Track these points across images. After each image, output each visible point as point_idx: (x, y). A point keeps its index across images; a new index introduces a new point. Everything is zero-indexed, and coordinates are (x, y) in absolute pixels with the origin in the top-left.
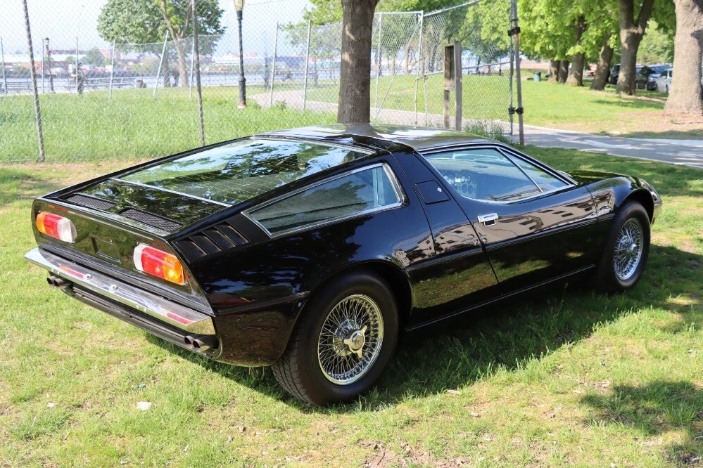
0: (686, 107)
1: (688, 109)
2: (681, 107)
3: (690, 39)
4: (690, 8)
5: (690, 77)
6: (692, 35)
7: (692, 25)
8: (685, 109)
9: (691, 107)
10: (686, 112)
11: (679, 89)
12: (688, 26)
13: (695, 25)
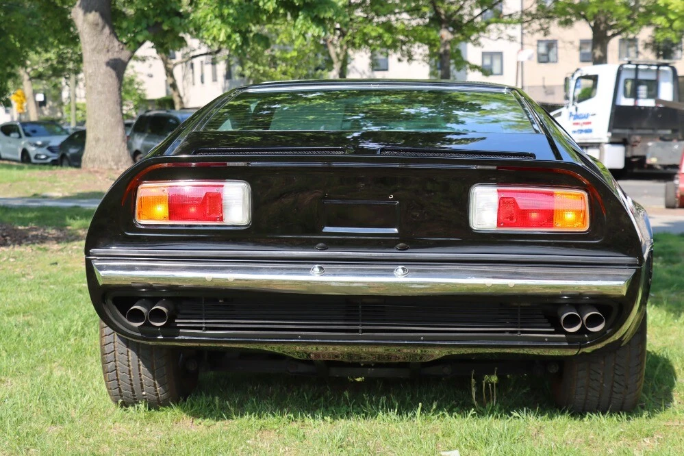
0: (113, 160)
1: (116, 164)
2: (107, 161)
3: (104, 69)
4: (99, 28)
5: (113, 120)
6: (108, 64)
7: (105, 50)
8: (113, 164)
9: (120, 161)
10: (115, 167)
11: (102, 137)
12: (99, 52)
13: (108, 51)
